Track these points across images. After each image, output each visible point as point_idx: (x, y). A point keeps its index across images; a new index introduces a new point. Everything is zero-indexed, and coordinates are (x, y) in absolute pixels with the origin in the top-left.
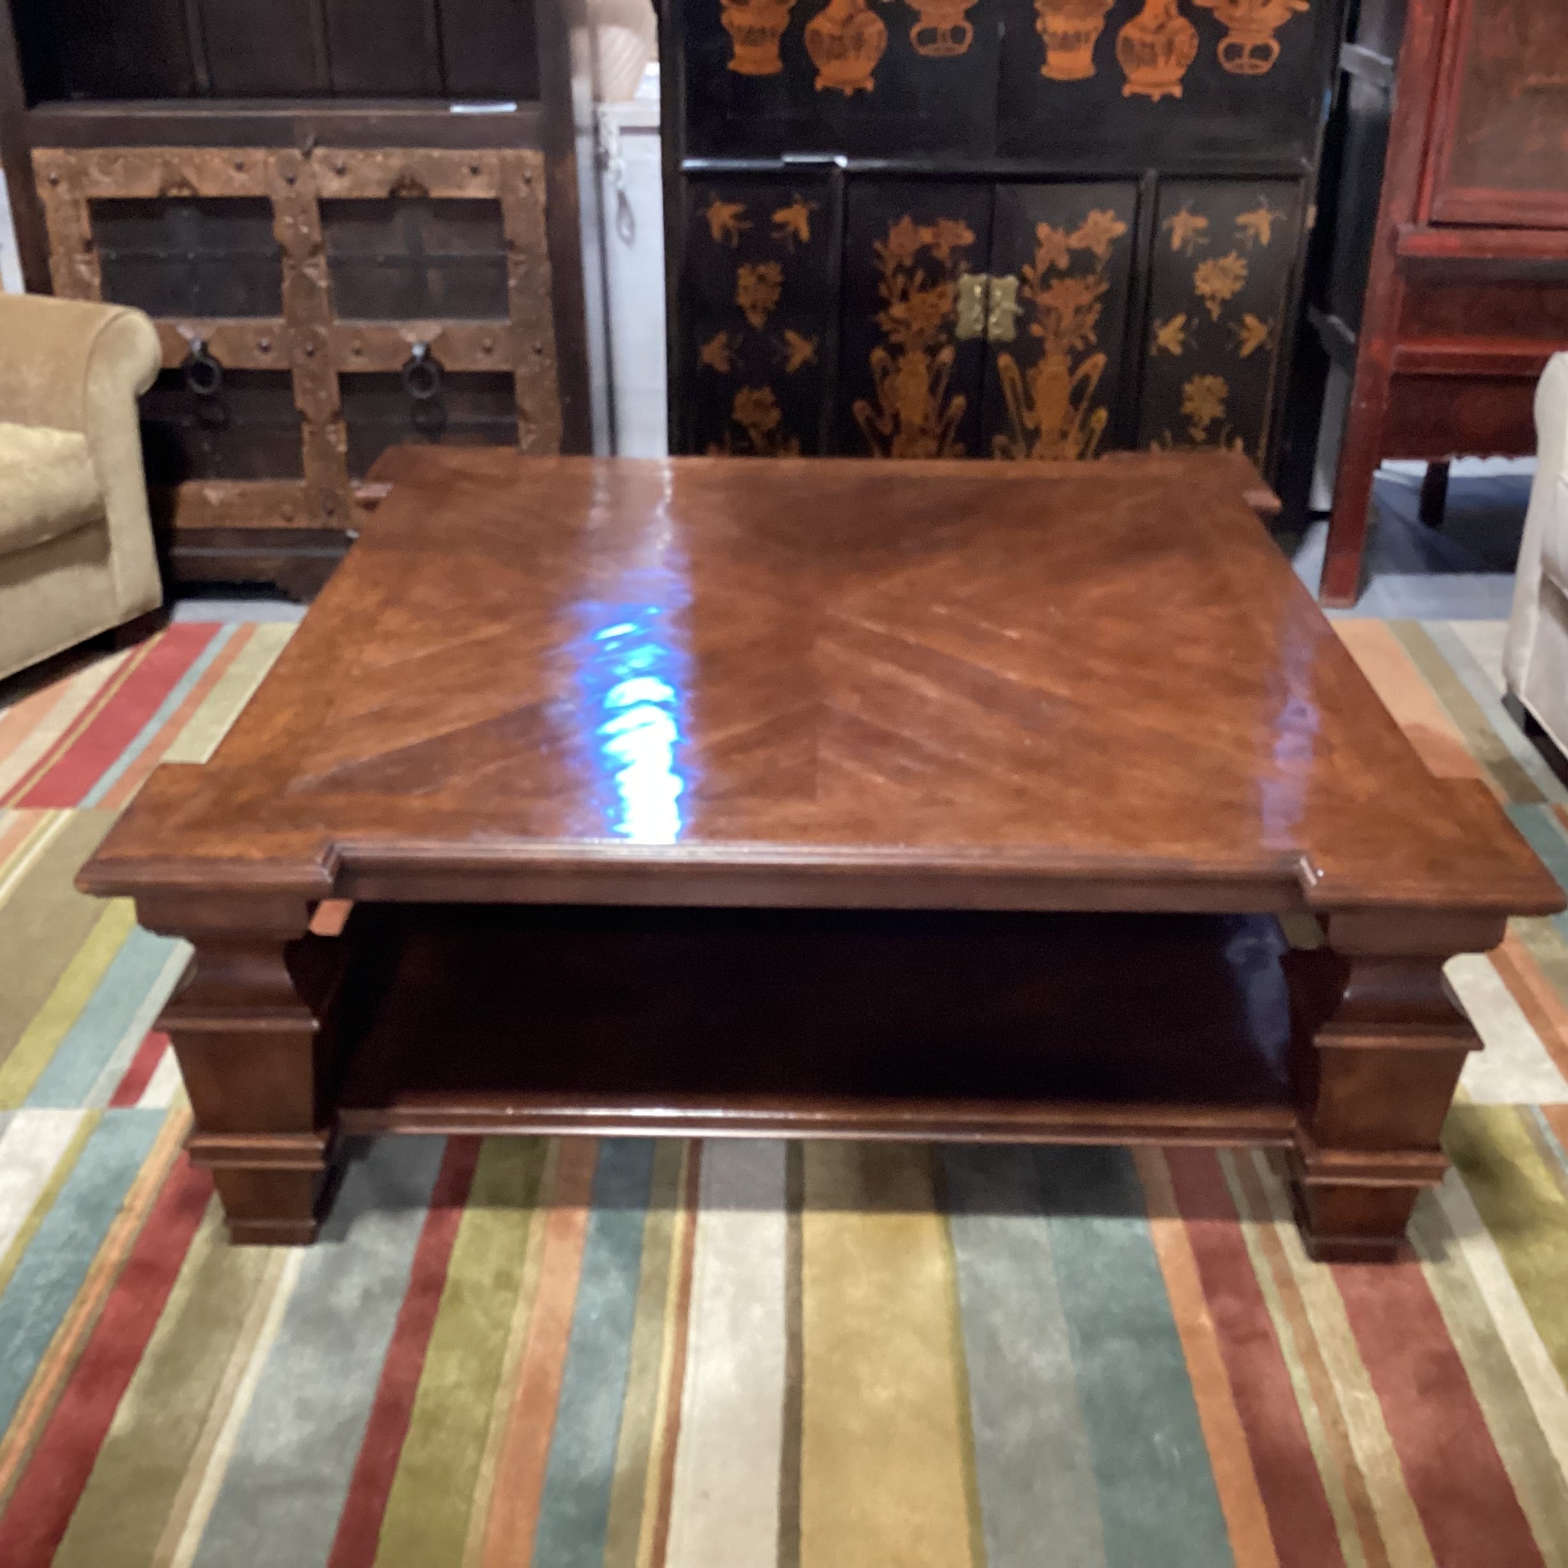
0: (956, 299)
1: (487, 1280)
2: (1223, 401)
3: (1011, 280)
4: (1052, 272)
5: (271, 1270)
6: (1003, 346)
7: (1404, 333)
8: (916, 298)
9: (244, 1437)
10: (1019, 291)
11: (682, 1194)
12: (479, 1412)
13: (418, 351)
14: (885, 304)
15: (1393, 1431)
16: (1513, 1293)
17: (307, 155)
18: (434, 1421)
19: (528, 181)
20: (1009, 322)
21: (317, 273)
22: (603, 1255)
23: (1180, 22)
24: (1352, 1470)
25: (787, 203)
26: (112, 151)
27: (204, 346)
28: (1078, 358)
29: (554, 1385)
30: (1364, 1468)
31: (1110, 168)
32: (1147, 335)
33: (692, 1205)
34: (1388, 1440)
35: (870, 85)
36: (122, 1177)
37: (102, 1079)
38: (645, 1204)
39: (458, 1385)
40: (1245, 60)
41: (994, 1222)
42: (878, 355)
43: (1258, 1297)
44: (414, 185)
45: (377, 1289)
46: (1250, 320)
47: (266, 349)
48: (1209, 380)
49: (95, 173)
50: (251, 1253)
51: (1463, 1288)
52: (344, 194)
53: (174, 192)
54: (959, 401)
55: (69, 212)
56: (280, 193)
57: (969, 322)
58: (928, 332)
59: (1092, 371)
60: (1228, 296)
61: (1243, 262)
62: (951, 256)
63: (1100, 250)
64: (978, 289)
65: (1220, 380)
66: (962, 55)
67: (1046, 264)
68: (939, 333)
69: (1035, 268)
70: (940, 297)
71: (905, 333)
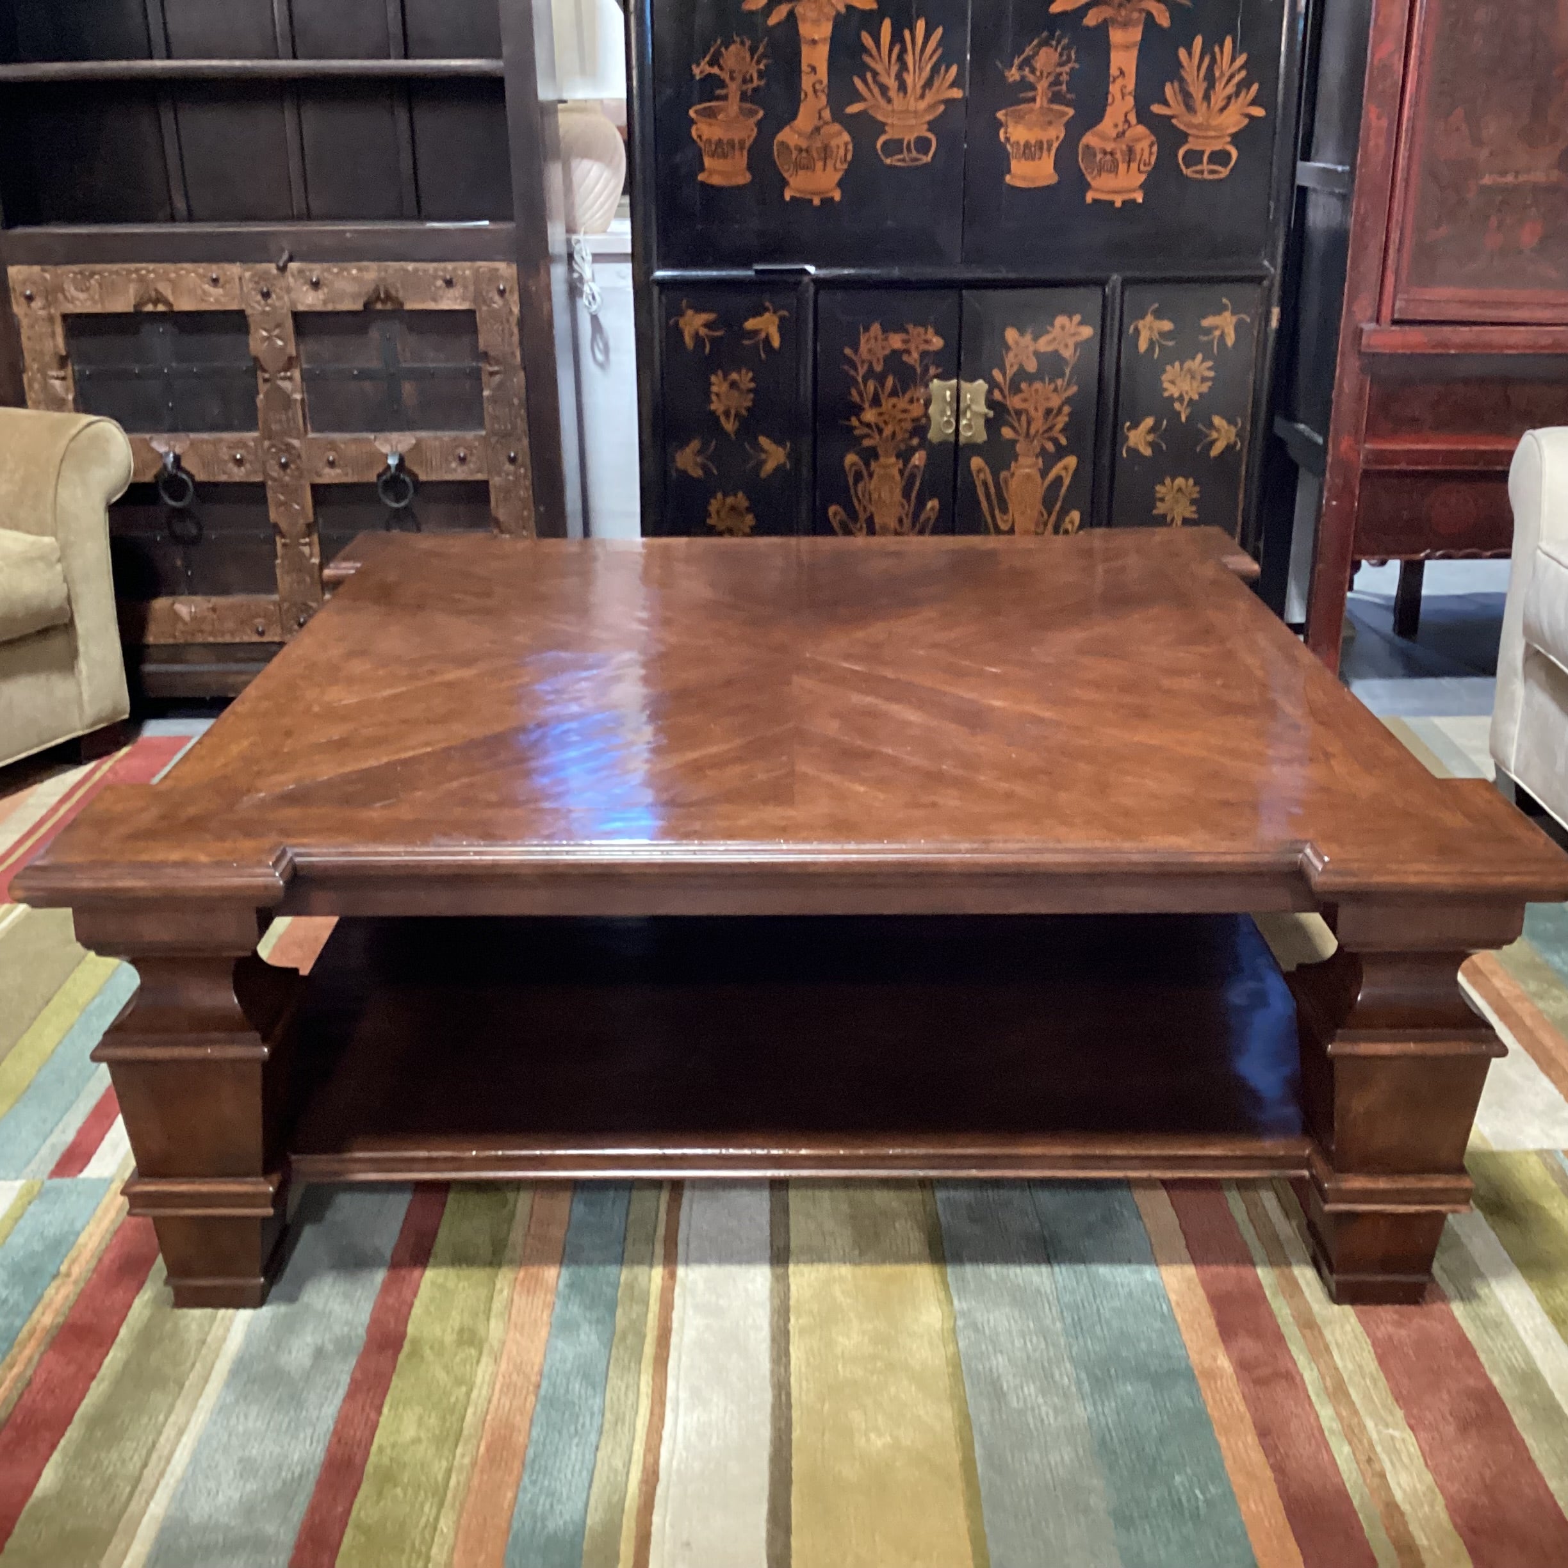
0: (928, 403)
1: (450, 1338)
2: (1193, 502)
3: (981, 385)
4: (1022, 375)
5: (216, 1330)
6: (974, 448)
7: (1372, 432)
8: (887, 404)
9: (180, 1497)
10: (990, 392)
11: (659, 1250)
12: (438, 1468)
13: (392, 461)
14: (857, 410)
15: (1435, 1470)
16: (1551, 1330)
17: (283, 269)
18: (388, 1477)
19: (502, 293)
20: (980, 425)
21: (292, 386)
22: (575, 1309)
23: (1141, 129)
24: (1392, 1507)
25: (758, 311)
26: (88, 268)
27: (177, 459)
28: (1049, 460)
29: (521, 1439)
30: (1405, 1507)
31: (1076, 273)
32: (1117, 438)
33: (670, 1260)
34: (1429, 1478)
35: (837, 196)
36: (59, 1245)
37: (45, 1150)
38: (620, 1260)
39: (417, 1441)
40: (1205, 166)
41: (993, 1271)
42: (851, 458)
43: (1279, 1338)
44: (389, 297)
45: (330, 1347)
46: (1217, 420)
47: (239, 463)
48: (1180, 481)
49: (72, 291)
50: (197, 1314)
51: (1498, 1325)
52: (319, 308)
53: (149, 308)
54: (932, 504)
55: (45, 328)
56: (255, 307)
57: (940, 427)
58: (900, 436)
59: (1063, 473)
60: (1196, 397)
61: (1210, 364)
62: (921, 361)
63: (1067, 353)
64: (948, 393)
65: (1191, 481)
66: (926, 164)
67: (1015, 368)
68: (911, 438)
69: (1004, 375)
70: (911, 401)
71: (877, 437)
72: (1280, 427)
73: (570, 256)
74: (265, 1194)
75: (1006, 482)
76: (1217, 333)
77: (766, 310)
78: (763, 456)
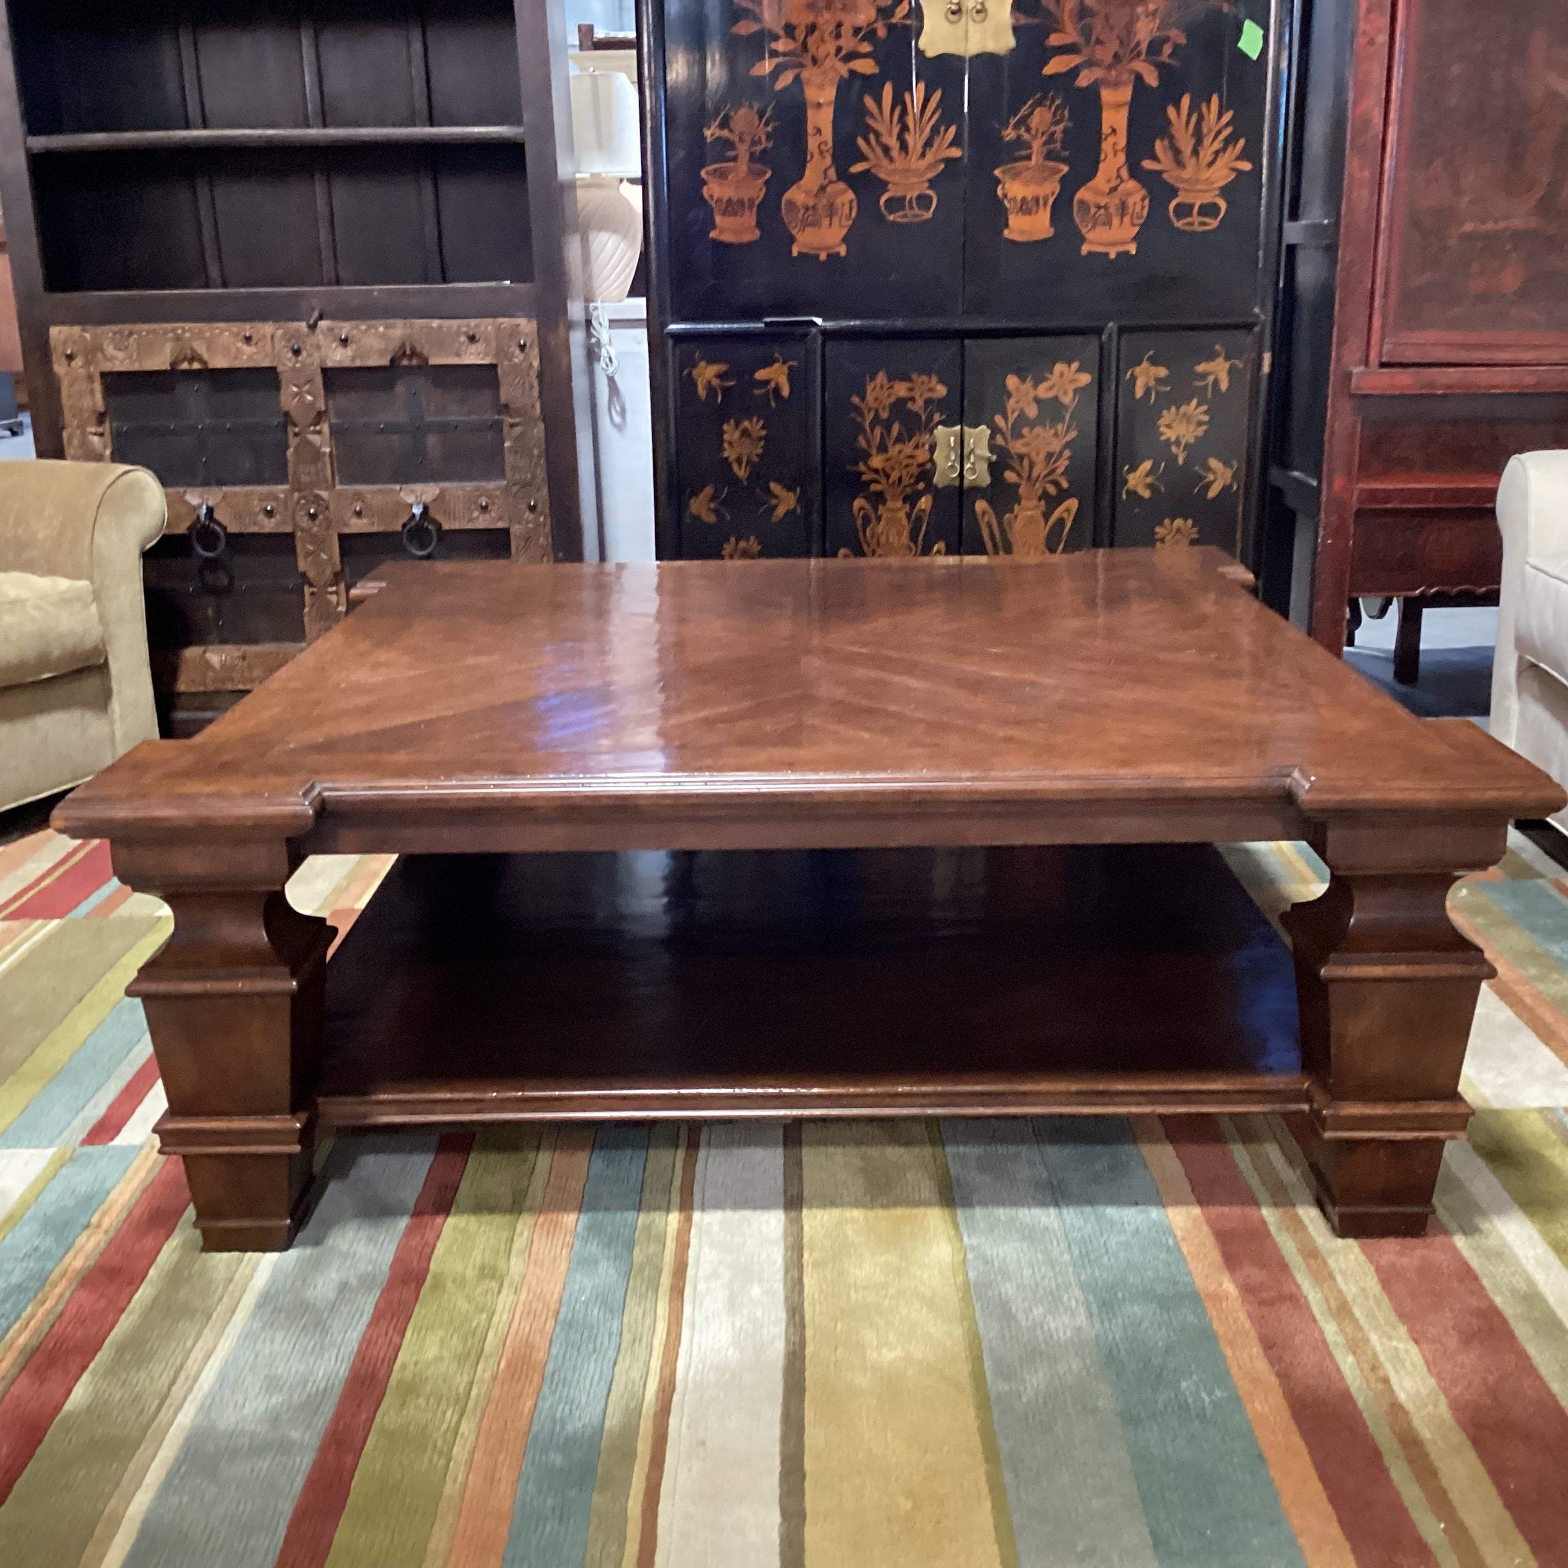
0: (932, 449)
1: (470, 1273)
2: (1193, 542)
3: (984, 431)
4: (1022, 420)
5: (243, 1271)
6: (977, 491)
7: (1364, 470)
8: (894, 450)
9: (207, 1408)
10: (992, 437)
11: (676, 1197)
12: (461, 1381)
13: (417, 510)
14: (865, 456)
15: (1439, 1377)
16: (1552, 1257)
17: (313, 327)
18: (411, 1389)
19: (522, 348)
20: (983, 467)
21: (321, 440)
22: (594, 1248)
23: (1132, 184)
24: (1396, 1408)
25: (769, 362)
26: (127, 327)
27: (210, 511)
28: (1051, 502)
29: (541, 1356)
30: (1410, 1407)
31: (1073, 322)
32: (1118, 481)
33: (687, 1206)
34: (1432, 1382)
35: (843, 250)
36: (90, 1201)
37: (77, 1122)
38: (639, 1207)
39: (439, 1359)
40: (1195, 218)
41: (1002, 1213)
42: (859, 503)
43: (1284, 1267)
44: (414, 354)
45: (354, 1282)
46: (1214, 463)
47: (270, 514)
48: (1179, 522)
49: (110, 350)
50: (223, 1258)
51: (1501, 1255)
52: (347, 364)
53: (185, 366)
54: (939, 546)
55: (83, 386)
56: (286, 363)
57: (945, 470)
58: (906, 481)
59: (1065, 515)
60: (1192, 440)
61: (1205, 408)
62: (926, 409)
63: (1066, 400)
64: (952, 439)
65: (1190, 522)
66: (927, 221)
67: (1016, 414)
68: (917, 482)
69: (1006, 418)
70: (917, 447)
71: (884, 481)
72: (1276, 475)
73: (588, 323)
74: (293, 1131)
75: (1010, 526)
76: (1211, 378)
77: (775, 361)
78: (774, 502)
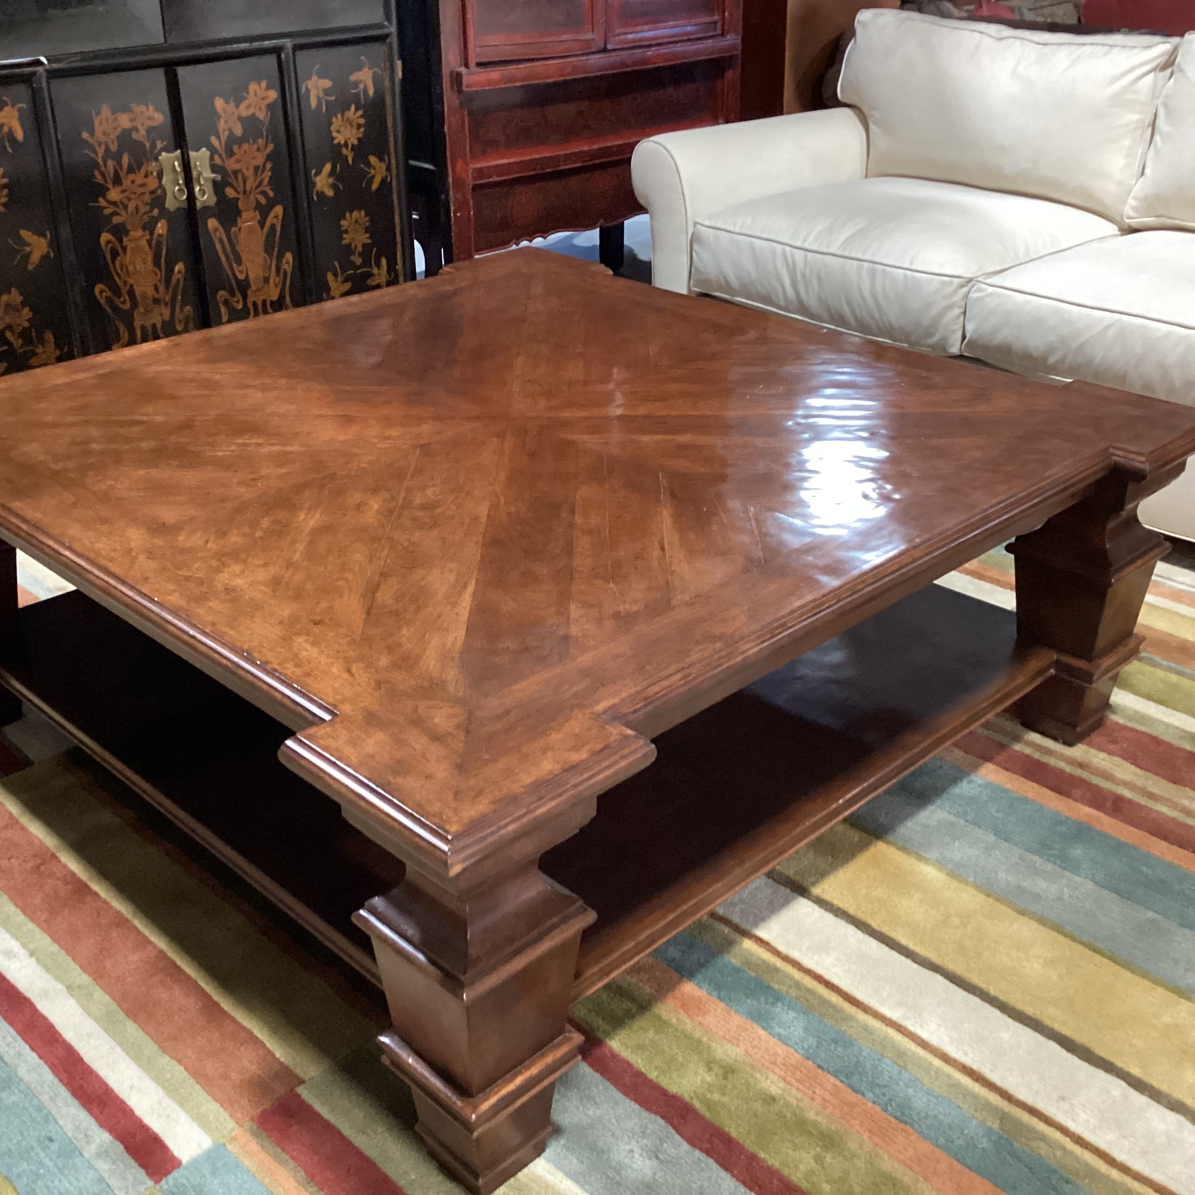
0: (160, 176)
2: (367, 230)
3: (204, 152)
4: (232, 139)
6: (209, 211)
7: (474, 153)
8: (127, 182)
10: (212, 158)
14: (102, 190)
20: (209, 188)
28: (264, 211)
32: (310, 184)
42: (105, 237)
46: (372, 159)
48: (355, 214)
54: (179, 267)
57: (175, 196)
58: (143, 209)
59: (275, 221)
60: (356, 142)
61: (360, 112)
62: (148, 136)
63: (261, 115)
64: (176, 163)
65: (363, 213)
67: (227, 133)
68: (152, 209)
69: (218, 137)
70: (146, 176)
71: (124, 213)
75: (236, 236)
76: (362, 86)
77: (5, 104)
78: (28, 249)
